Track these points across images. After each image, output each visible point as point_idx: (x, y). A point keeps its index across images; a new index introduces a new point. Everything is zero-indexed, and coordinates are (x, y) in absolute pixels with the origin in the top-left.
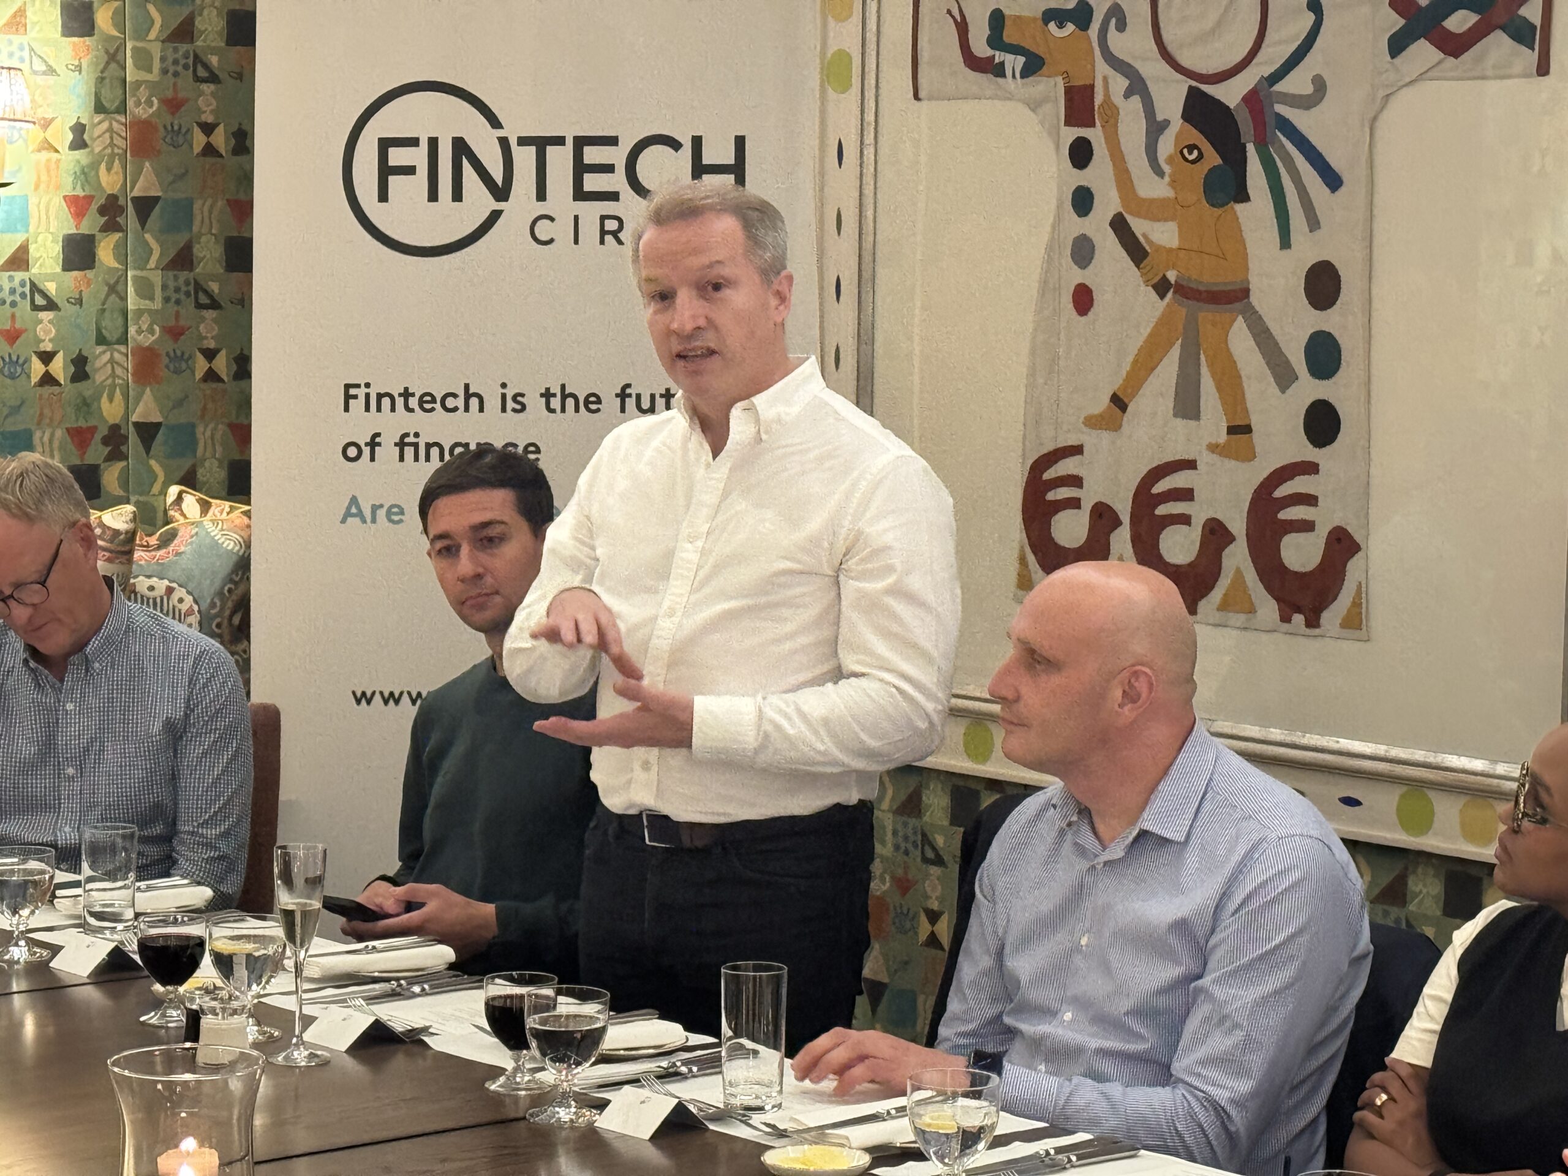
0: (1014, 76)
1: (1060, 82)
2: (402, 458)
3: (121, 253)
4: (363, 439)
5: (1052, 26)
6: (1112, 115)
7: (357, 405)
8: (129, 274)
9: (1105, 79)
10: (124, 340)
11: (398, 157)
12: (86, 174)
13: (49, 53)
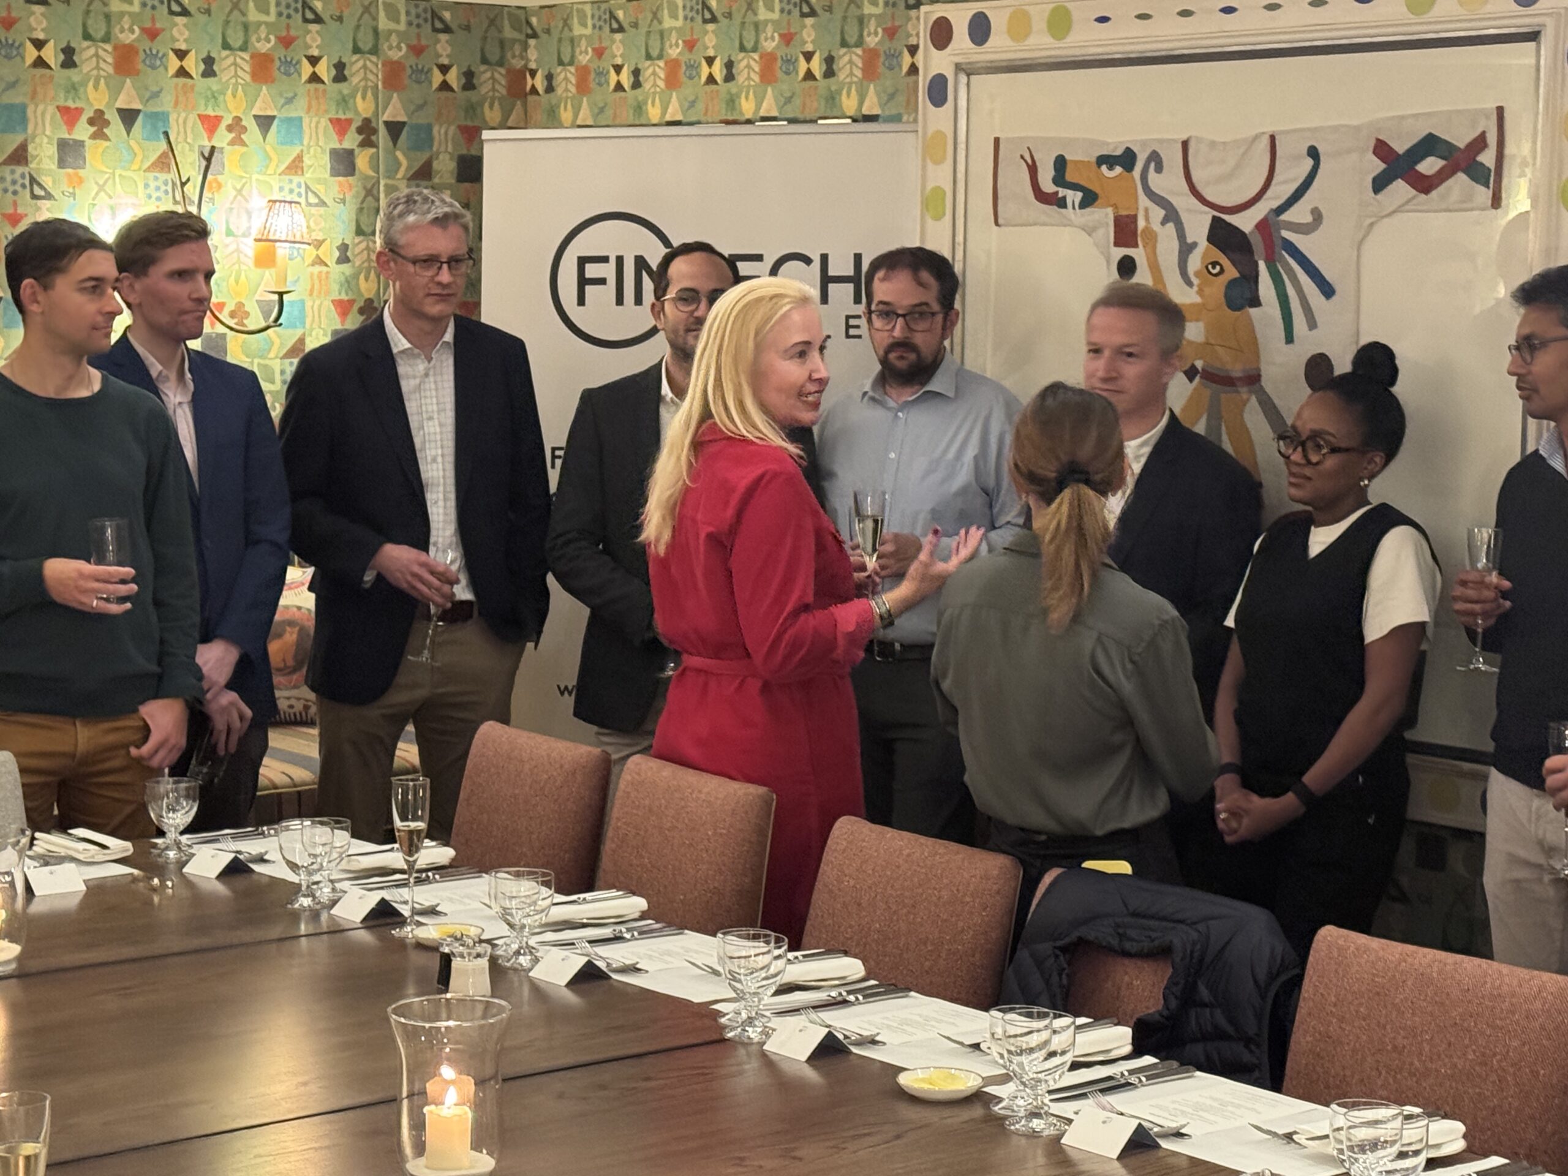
0: (1074, 208)
1: (1110, 211)
5: (1104, 168)
6: (1151, 238)
9: (1146, 210)
11: (591, 270)
12: (349, 283)
13: (320, 189)
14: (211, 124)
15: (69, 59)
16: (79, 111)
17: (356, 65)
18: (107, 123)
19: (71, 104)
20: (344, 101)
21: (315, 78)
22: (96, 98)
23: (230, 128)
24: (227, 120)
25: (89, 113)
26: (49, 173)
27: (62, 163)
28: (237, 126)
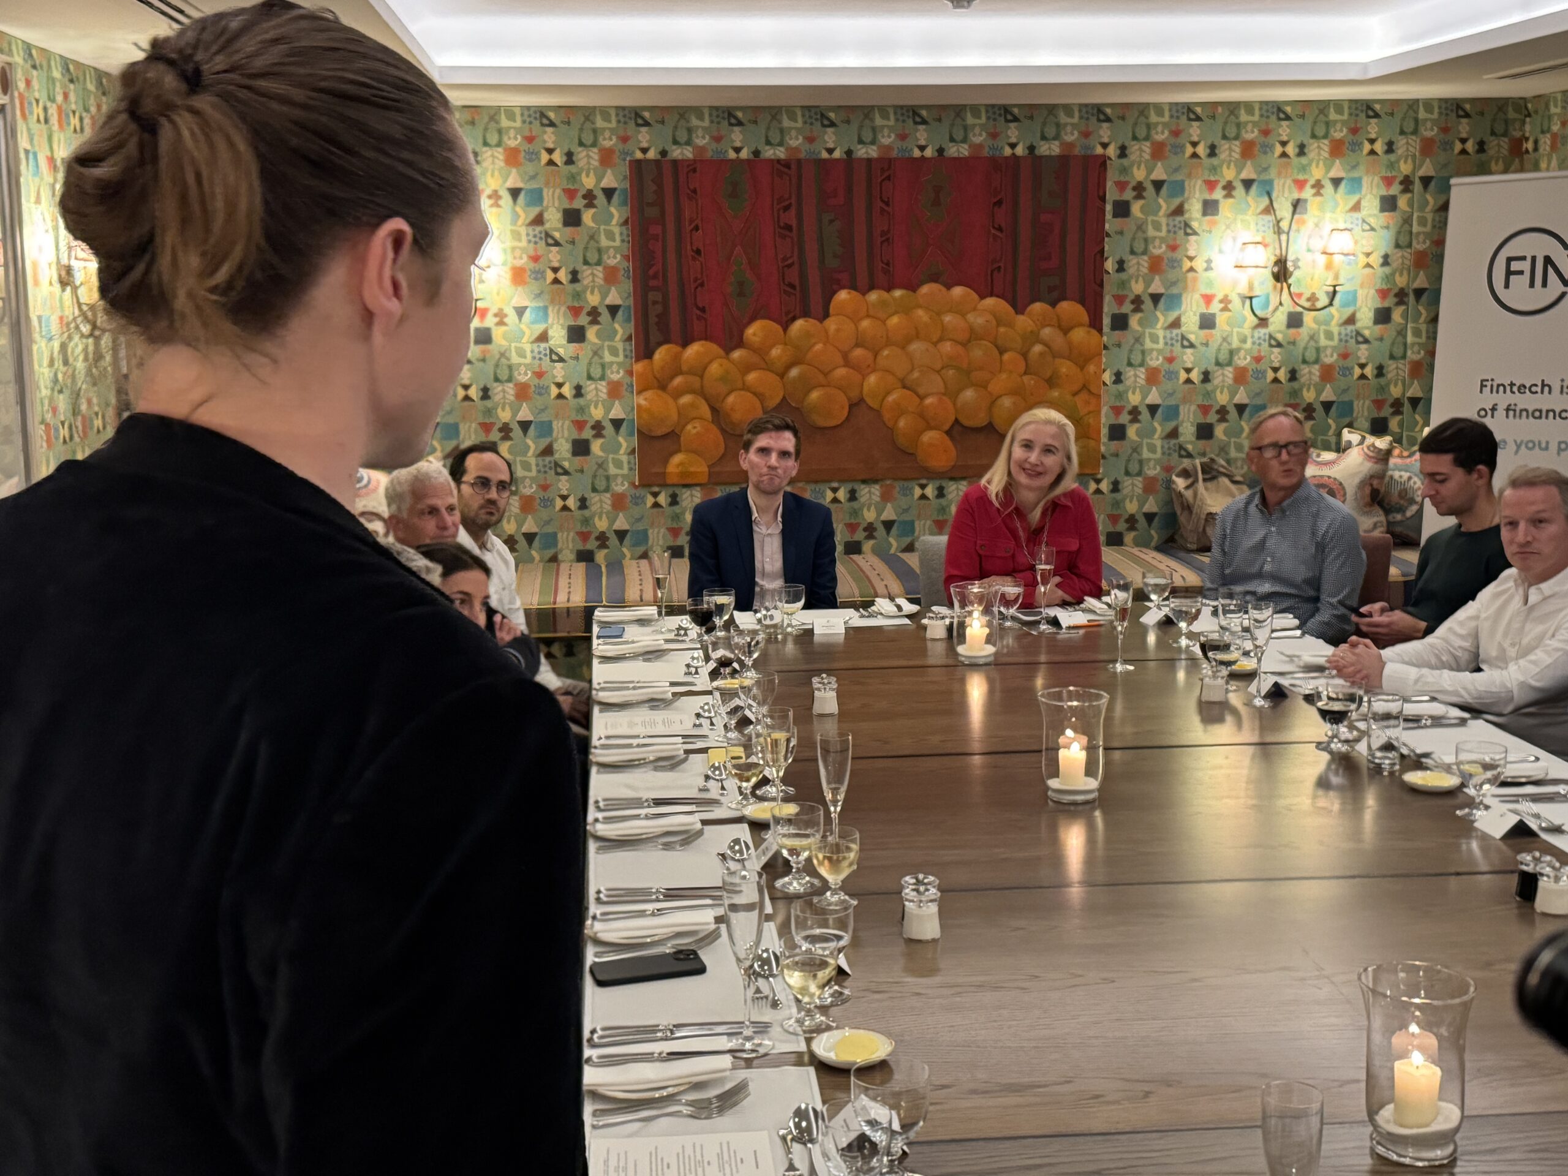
2: (1507, 417)
3: (1405, 315)
4: (1488, 407)
7: (1487, 390)
8: (1409, 326)
10: (1404, 357)
11: (1515, 266)
12: (1389, 278)
13: (1372, 221)
14: (1300, 184)
15: (1213, 151)
16: (1217, 182)
17: (1401, 143)
18: (1234, 188)
19: (1212, 178)
20: (1391, 166)
21: (1372, 152)
22: (1229, 174)
23: (1313, 187)
24: (1312, 182)
25: (1223, 183)
26: (1197, 219)
27: (1205, 214)
28: (1318, 186)
